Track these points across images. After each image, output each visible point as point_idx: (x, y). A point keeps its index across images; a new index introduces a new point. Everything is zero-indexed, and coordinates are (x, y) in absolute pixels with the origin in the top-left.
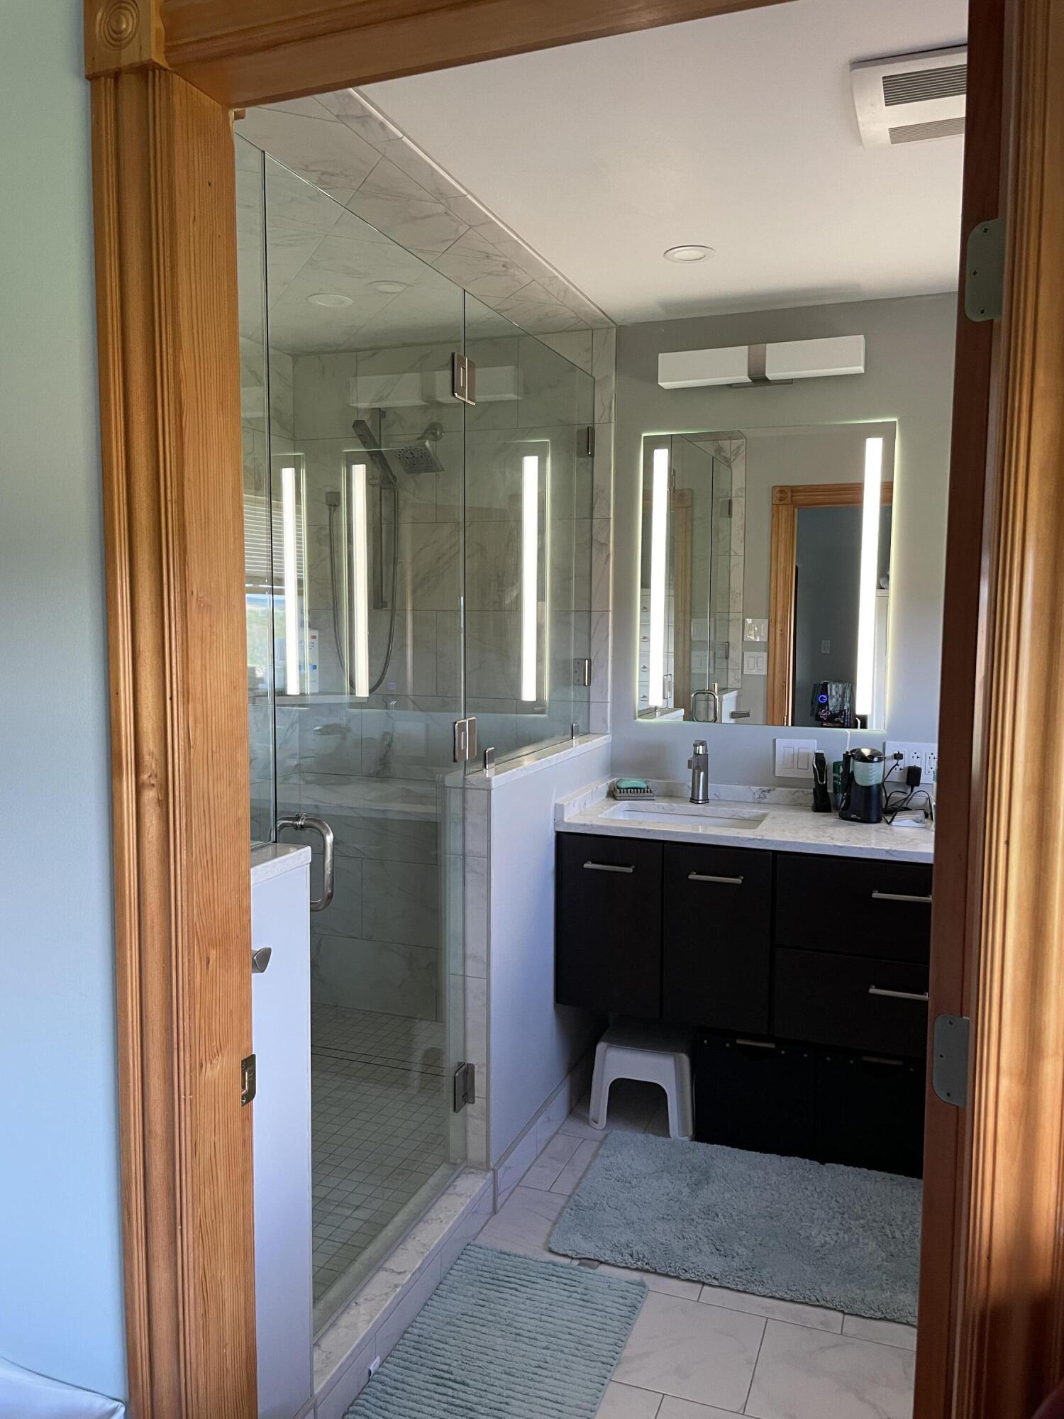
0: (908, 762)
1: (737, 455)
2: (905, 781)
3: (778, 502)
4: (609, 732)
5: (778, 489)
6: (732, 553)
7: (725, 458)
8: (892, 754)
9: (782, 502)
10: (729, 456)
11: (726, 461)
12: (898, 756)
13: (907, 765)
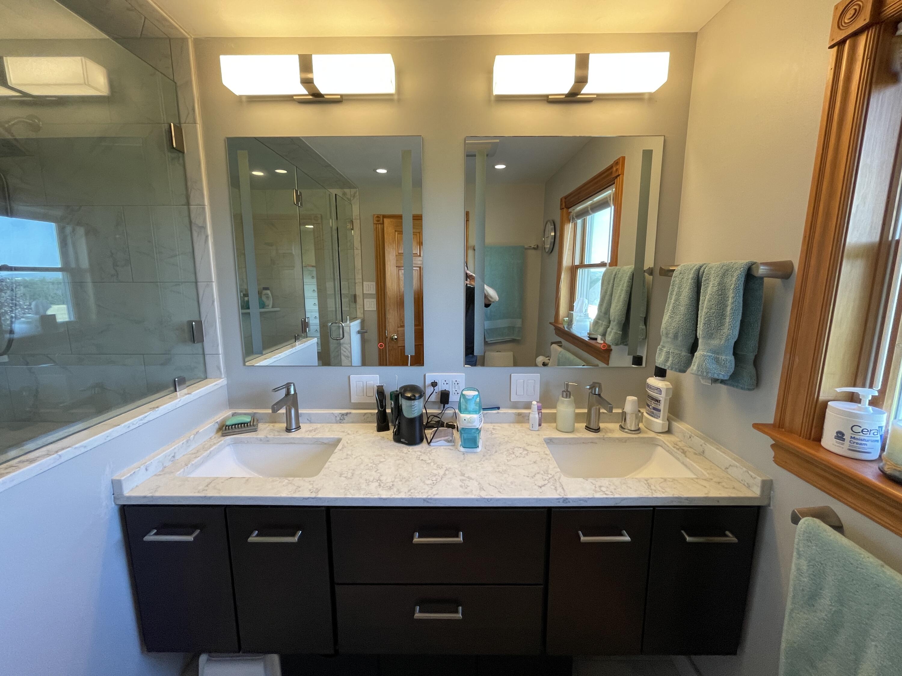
0: (441, 387)
1: (354, 196)
2: (440, 400)
3: (376, 222)
4: (223, 376)
5: (376, 216)
6: (355, 248)
7: (348, 198)
8: (430, 383)
9: (378, 223)
10: (350, 197)
11: (349, 200)
12: (434, 384)
13: (440, 390)
